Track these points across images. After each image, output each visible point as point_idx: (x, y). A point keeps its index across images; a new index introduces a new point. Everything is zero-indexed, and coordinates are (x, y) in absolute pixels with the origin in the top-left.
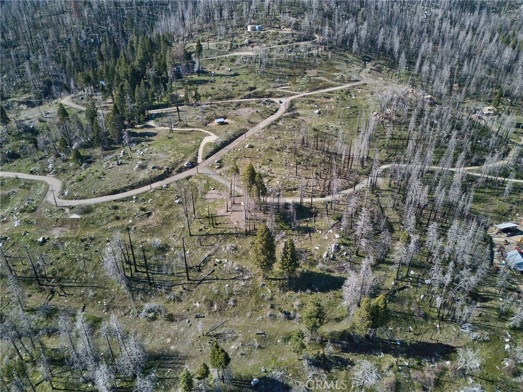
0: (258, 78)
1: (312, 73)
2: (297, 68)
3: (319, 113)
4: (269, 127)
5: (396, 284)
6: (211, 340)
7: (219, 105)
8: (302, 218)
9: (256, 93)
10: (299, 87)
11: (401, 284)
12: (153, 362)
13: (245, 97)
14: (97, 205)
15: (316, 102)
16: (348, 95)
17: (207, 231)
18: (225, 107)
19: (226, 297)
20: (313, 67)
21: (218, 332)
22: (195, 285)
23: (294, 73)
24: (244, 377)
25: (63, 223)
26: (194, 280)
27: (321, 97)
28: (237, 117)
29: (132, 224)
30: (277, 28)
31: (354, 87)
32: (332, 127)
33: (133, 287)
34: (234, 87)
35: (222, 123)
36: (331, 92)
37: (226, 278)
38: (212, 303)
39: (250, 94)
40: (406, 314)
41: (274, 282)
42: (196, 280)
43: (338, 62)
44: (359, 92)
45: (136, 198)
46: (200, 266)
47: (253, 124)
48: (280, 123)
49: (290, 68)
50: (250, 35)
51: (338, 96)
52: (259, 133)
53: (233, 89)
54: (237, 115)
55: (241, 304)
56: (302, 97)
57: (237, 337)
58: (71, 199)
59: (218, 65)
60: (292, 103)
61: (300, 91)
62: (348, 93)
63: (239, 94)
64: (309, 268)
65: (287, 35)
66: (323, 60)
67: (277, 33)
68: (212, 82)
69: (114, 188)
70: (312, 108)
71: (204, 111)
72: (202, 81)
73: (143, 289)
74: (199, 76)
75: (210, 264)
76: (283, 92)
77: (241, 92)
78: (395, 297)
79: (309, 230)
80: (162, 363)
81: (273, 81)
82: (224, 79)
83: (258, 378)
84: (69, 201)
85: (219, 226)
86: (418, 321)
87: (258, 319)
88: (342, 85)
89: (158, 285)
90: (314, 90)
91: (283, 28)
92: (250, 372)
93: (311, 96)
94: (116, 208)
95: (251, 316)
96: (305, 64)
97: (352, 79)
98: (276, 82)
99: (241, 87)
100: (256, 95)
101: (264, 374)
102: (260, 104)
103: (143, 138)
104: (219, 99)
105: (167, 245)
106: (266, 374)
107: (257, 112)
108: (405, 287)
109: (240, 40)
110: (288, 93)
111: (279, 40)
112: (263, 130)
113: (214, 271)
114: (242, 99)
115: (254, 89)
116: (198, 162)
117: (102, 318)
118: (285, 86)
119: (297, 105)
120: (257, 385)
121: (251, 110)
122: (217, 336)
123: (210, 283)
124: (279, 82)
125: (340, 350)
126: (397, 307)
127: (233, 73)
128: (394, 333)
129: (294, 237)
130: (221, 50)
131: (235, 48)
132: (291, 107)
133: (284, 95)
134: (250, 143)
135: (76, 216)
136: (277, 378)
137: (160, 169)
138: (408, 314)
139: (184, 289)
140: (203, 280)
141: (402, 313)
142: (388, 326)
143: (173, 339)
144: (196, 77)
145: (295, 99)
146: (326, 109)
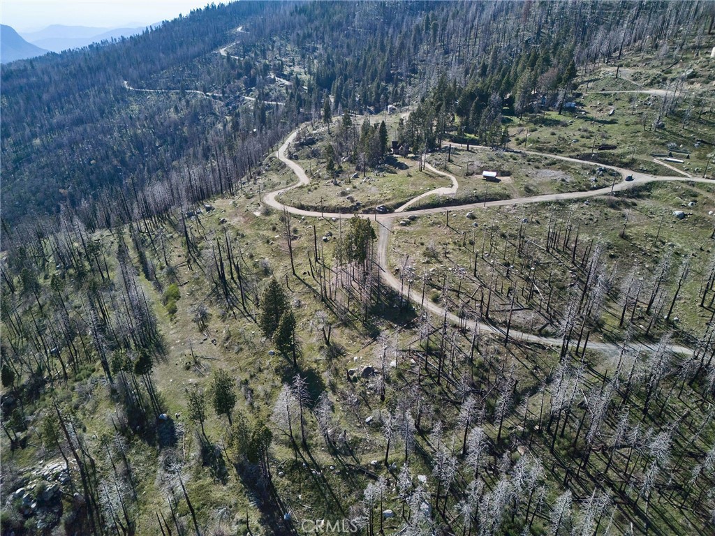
0: (639, 134)
3: (682, 216)
4: (545, 204)
5: (377, 466)
6: (190, 363)
7: (524, 156)
8: (390, 320)
13: (578, 155)
14: (278, 212)
15: (697, 199)
18: (529, 161)
19: (241, 341)
21: (203, 362)
22: (242, 316)
24: (164, 406)
25: (247, 215)
26: (246, 311)
28: (525, 177)
29: (274, 239)
32: (672, 246)
33: (217, 288)
34: (581, 139)
35: (489, 179)
38: (229, 338)
39: (590, 155)
40: (339, 505)
45: (304, 219)
47: (529, 192)
48: (574, 207)
52: (515, 206)
54: (527, 176)
55: (242, 355)
56: (683, 182)
57: (203, 376)
58: (276, 200)
59: (607, 102)
60: (649, 186)
61: (695, 172)
63: (575, 150)
64: (323, 371)
68: (565, 125)
69: (305, 203)
70: (678, 205)
71: (494, 158)
72: (554, 121)
73: (219, 295)
74: (560, 114)
76: (657, 165)
77: (582, 149)
78: (354, 477)
81: (663, 144)
82: (585, 125)
83: (168, 417)
89: (229, 298)
92: (171, 406)
93: (701, 185)
94: (284, 220)
98: (667, 147)
99: (592, 141)
100: (599, 158)
101: (173, 417)
102: (582, 172)
103: (393, 168)
104: (540, 150)
105: (272, 271)
106: (175, 419)
107: (563, 180)
109: (681, 70)
110: (667, 168)
112: (527, 206)
114: (571, 157)
115: (609, 149)
116: (396, 211)
117: (180, 297)
118: (677, 157)
119: (656, 192)
120: (161, 421)
121: (559, 174)
122: (197, 363)
123: (249, 321)
124: (672, 149)
125: (237, 462)
126: (340, 487)
127: (609, 119)
128: (297, 504)
129: (355, 333)
130: (634, 82)
131: (659, 82)
132: (637, 192)
133: (656, 170)
134: (477, 214)
135: (258, 214)
136: (178, 431)
137: (352, 201)
138: (340, 507)
139: (234, 313)
140: (250, 316)
141: (335, 498)
142: (302, 491)
143: (180, 343)
144: (554, 115)
145: (665, 182)
146: (705, 215)
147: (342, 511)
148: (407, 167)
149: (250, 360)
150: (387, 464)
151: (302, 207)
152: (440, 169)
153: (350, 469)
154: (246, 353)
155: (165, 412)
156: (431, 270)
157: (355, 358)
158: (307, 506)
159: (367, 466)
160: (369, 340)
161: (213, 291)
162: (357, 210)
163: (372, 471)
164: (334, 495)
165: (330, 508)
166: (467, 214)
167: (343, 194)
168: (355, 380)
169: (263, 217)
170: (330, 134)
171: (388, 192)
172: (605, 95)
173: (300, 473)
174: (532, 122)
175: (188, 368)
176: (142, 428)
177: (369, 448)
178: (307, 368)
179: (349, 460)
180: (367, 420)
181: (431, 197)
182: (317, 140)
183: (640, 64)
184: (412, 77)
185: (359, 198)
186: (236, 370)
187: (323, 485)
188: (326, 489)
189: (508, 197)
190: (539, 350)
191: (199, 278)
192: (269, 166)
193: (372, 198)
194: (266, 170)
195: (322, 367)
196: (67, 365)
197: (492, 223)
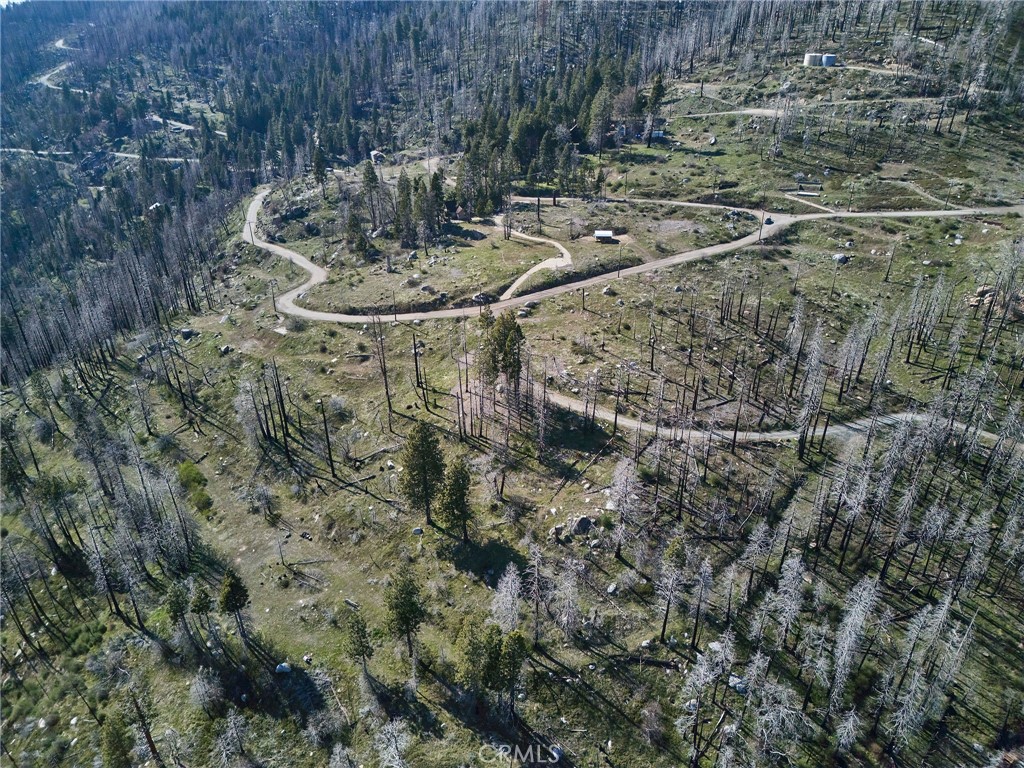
0: (758, 165)
1: (893, 170)
2: (863, 154)
3: (845, 260)
4: (690, 265)
5: (652, 647)
6: (285, 576)
7: (633, 206)
8: (575, 449)
9: (726, 196)
10: (840, 196)
11: (664, 654)
12: (202, 566)
13: (698, 198)
14: (316, 323)
15: (853, 237)
16: (946, 232)
17: (415, 413)
18: (642, 211)
19: (356, 524)
20: (906, 156)
21: (306, 570)
22: (336, 488)
23: (850, 165)
24: (276, 651)
25: (264, 334)
26: (340, 480)
27: (875, 225)
28: (646, 233)
29: (333, 365)
30: (873, 61)
31: (977, 217)
32: (849, 296)
33: (267, 455)
34: (692, 177)
35: (605, 240)
36: (906, 221)
37: (379, 496)
38: (332, 524)
39: (712, 196)
40: (623, 714)
41: (438, 536)
42: (343, 482)
43: (987, 154)
44: (984, 231)
45: (367, 329)
46: (362, 462)
47: (662, 251)
48: (724, 264)
49: (845, 153)
50: (800, 75)
51: (920, 232)
52: (656, 272)
53: (689, 180)
54: (649, 231)
55: (368, 545)
56: (828, 219)
57: (320, 591)
58: (301, 306)
59: (701, 129)
60: (795, 228)
61: (836, 206)
62: (951, 228)
63: (691, 192)
64: (512, 539)
65: (887, 79)
66: (946, 143)
67: (865, 73)
68: (663, 161)
69: (355, 305)
70: (835, 247)
71: (596, 211)
72: (647, 156)
73: (276, 465)
74: (649, 147)
75: (377, 465)
76: (792, 202)
77: (699, 190)
78: (627, 670)
79: (569, 474)
80: (209, 574)
81: (789, 176)
82: (688, 159)
83: (292, 666)
84: (297, 307)
85: (437, 411)
86: (636, 742)
87: (370, 581)
88: (951, 209)
89: (297, 466)
90: (869, 209)
91: (889, 63)
92: (289, 649)
93: (851, 221)
94: (333, 334)
95: (365, 571)
96: (890, 148)
97: (988, 199)
98: (794, 179)
99: (707, 179)
100: (725, 200)
101: (302, 665)
102: (713, 219)
103: (463, 240)
104: (648, 195)
105: (351, 412)
106: (306, 665)
107: (696, 232)
108: (668, 665)
109: (775, 83)
110: (804, 205)
111: (858, 90)
112: (670, 270)
113: (374, 477)
114: (690, 201)
115: (731, 187)
116: (502, 298)
117: (206, 480)
118: (809, 189)
119: (805, 234)
120: (283, 675)
121: (687, 225)
122: (298, 574)
123: (354, 493)
124: (801, 180)
125: (443, 701)
126: (615, 691)
127: (714, 149)
128: (562, 732)
129: (532, 476)
130: (724, 101)
131: (754, 99)
132: (785, 236)
133: (792, 208)
134: (616, 287)
135: (283, 331)
136: (317, 682)
137: (433, 293)
138: (626, 717)
139: (319, 486)
140: (351, 485)
141: (615, 707)
142: (563, 712)
143: (249, 550)
144: (641, 149)
145: (809, 221)
146: (868, 255)
147: (631, 721)
148: (483, 237)
149: (387, 548)
150: (663, 641)
151: (353, 312)
152: (533, 234)
153: (618, 662)
154: (372, 541)
155: (284, 660)
156: (595, 371)
157: (553, 510)
158: (580, 730)
159: (638, 650)
160: (559, 482)
161: (263, 460)
162: (444, 304)
163: (647, 655)
164: (610, 704)
165: (613, 721)
166: (605, 290)
167: (413, 284)
168: (568, 539)
169: (295, 335)
170: (326, 199)
171: (479, 273)
172: (696, 119)
173: (549, 687)
174: (616, 160)
175: (286, 585)
176: (251, 695)
177: (629, 627)
178: (485, 541)
179: (609, 650)
180: (611, 589)
181: (542, 272)
182: (308, 210)
183: (722, 78)
184: (393, 108)
185: (441, 287)
186: (369, 569)
187: (590, 695)
188: (595, 699)
189: (639, 262)
190: (771, 449)
191: (225, 446)
192: (240, 257)
193: (460, 285)
194: (236, 264)
195: (508, 535)
196: (33, 635)
197: (642, 297)
